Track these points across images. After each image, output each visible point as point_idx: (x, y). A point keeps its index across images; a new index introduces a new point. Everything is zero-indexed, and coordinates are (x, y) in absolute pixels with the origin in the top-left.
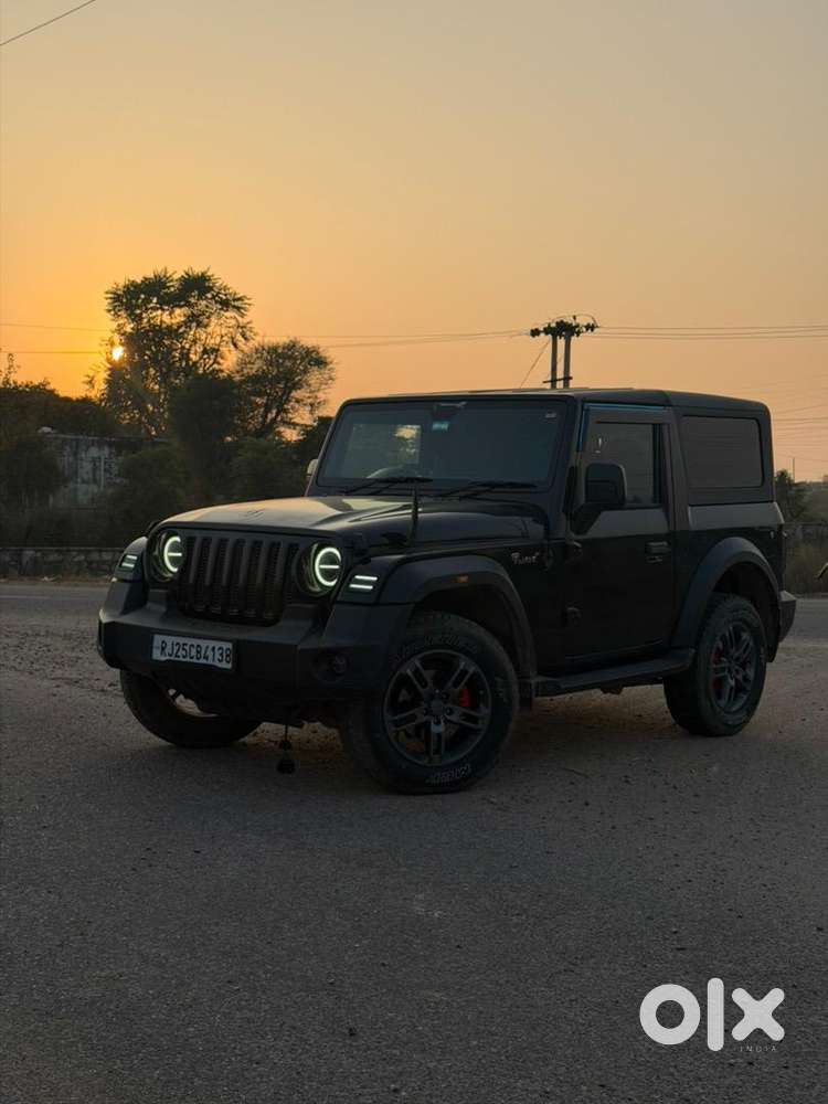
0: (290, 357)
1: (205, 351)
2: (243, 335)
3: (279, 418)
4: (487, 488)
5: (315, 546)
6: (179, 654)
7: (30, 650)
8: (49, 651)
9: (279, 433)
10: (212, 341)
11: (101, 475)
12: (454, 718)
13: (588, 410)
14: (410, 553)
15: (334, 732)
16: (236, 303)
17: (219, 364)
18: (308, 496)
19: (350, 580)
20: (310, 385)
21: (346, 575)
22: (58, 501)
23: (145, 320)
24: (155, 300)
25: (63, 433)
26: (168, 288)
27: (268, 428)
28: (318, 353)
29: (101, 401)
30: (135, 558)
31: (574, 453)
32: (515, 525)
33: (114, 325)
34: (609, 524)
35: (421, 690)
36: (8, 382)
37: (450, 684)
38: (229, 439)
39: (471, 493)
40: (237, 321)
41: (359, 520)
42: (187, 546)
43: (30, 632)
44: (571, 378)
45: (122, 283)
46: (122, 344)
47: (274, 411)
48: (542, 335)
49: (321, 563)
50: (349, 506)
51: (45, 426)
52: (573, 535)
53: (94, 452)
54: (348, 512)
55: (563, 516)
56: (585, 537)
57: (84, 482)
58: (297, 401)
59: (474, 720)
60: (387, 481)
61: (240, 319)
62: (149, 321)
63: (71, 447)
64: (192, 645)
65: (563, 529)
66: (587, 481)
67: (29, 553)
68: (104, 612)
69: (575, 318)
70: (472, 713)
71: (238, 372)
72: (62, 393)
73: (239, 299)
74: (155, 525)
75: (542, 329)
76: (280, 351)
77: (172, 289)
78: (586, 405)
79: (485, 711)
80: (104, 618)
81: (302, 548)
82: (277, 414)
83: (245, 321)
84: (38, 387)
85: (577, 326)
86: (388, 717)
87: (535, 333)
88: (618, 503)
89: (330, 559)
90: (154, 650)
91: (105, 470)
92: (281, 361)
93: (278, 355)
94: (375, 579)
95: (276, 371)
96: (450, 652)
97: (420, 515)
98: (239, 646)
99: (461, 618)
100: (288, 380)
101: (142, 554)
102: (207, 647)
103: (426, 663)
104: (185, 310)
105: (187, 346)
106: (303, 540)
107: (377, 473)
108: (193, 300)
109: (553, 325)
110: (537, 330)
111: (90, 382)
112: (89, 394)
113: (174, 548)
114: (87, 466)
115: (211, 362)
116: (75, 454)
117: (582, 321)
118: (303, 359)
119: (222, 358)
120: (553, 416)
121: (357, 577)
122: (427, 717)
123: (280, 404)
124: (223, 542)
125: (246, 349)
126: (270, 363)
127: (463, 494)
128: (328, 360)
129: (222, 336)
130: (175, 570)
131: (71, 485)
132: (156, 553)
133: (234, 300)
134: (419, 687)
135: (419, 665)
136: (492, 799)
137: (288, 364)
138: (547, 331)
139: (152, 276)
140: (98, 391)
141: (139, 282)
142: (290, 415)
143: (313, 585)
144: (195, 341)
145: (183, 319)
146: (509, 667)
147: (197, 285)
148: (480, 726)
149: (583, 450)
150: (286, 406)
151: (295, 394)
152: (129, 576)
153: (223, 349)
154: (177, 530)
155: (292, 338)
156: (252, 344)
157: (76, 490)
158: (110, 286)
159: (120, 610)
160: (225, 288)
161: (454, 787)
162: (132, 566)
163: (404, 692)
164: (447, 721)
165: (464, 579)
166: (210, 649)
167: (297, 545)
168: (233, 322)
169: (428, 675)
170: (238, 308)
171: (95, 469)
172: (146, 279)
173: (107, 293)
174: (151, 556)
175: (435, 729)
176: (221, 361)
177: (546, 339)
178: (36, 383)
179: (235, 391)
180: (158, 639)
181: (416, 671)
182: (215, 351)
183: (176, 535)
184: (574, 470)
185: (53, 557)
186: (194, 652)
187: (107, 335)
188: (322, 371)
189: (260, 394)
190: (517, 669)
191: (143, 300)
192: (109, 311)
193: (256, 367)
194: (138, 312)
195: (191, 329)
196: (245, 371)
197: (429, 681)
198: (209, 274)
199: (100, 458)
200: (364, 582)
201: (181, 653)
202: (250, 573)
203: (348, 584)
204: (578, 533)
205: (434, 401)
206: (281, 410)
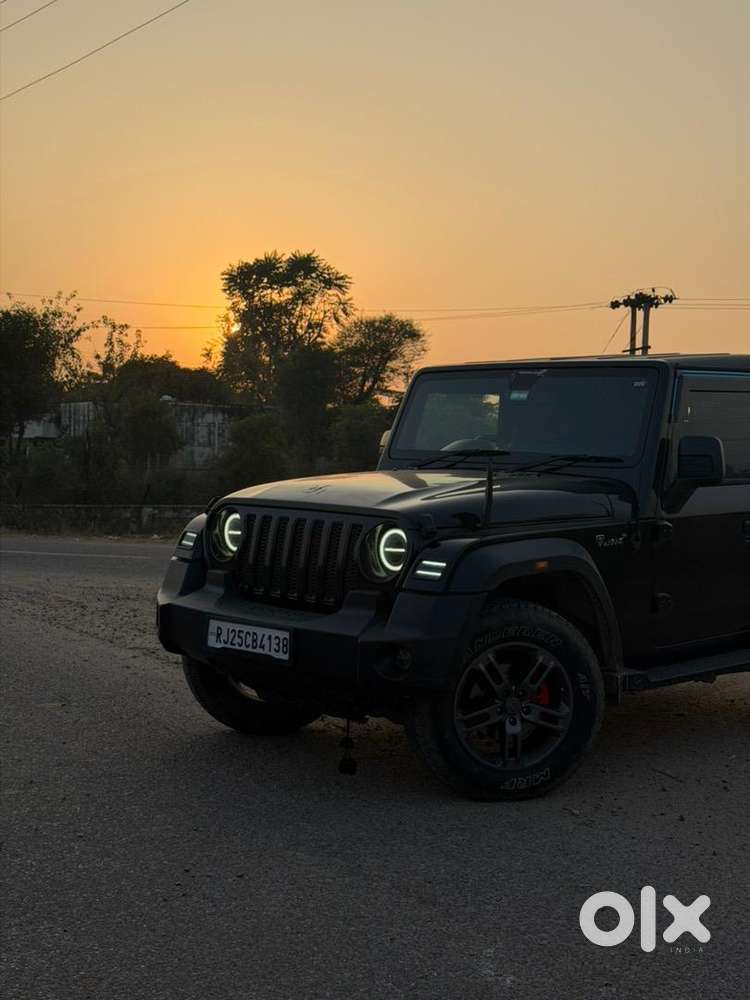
0: (385, 331)
1: (310, 326)
2: (344, 311)
3: (376, 386)
4: (567, 462)
5: (380, 528)
6: (234, 642)
7: (117, 615)
8: (135, 616)
9: (377, 400)
10: (317, 317)
11: (216, 439)
12: (530, 717)
13: (681, 377)
14: (484, 536)
15: (399, 728)
16: (338, 282)
17: (322, 337)
18: (380, 469)
19: (416, 566)
20: (404, 356)
21: (412, 560)
22: (178, 462)
23: (257, 298)
24: (265, 280)
25: (182, 400)
26: (278, 268)
27: (366, 396)
28: (411, 326)
29: (218, 371)
30: (195, 535)
31: (665, 424)
32: (597, 504)
33: (229, 303)
34: (705, 501)
35: (496, 687)
36: (135, 355)
37: (527, 680)
38: (330, 406)
39: (550, 468)
40: (340, 299)
41: (433, 497)
42: (246, 524)
43: (121, 596)
44: (650, 347)
45: (236, 265)
46: (237, 321)
47: (371, 379)
48: (622, 306)
49: (386, 546)
50: (424, 482)
51: (164, 394)
52: (664, 514)
53: (209, 418)
54: (421, 488)
55: (653, 493)
56: (678, 515)
57: (200, 445)
58: (393, 371)
59: (554, 720)
60: (460, 454)
61: (341, 296)
62: (260, 299)
63: (189, 414)
64: (248, 633)
65: (652, 505)
66: (679, 456)
67: (147, 510)
68: (163, 592)
69: (653, 290)
70: (550, 711)
71: (338, 345)
72: (183, 365)
73: (342, 278)
74: (215, 501)
75: (621, 301)
76: (377, 324)
77: (281, 270)
78: (679, 372)
79: (565, 710)
80: (163, 599)
81: (365, 530)
82: (374, 383)
83: (347, 298)
84: (161, 359)
85: (656, 298)
86: (458, 716)
87: (615, 305)
88: (714, 480)
89: (395, 541)
90: (210, 637)
91: (219, 435)
92: (377, 334)
93: (376, 329)
94: (444, 565)
95: (373, 343)
96: (527, 644)
97: (494, 493)
98: (297, 635)
99: (540, 608)
100: (384, 352)
101: (202, 532)
102: (264, 636)
103: (501, 657)
104: (292, 289)
105: (294, 321)
106: (368, 520)
107: (452, 444)
108: (300, 280)
109: (633, 297)
110: (617, 302)
111: (208, 355)
112: (206, 366)
113: (234, 526)
114: (202, 432)
115: (316, 335)
116: (192, 420)
117: (661, 293)
118: (397, 332)
119: (325, 332)
120: (642, 384)
121: (425, 562)
122: (501, 717)
123: (377, 374)
124: (283, 521)
125: (347, 325)
126: (367, 336)
127: (543, 468)
128: (421, 333)
129: (325, 313)
130: (234, 549)
131: (188, 448)
132: (217, 530)
133: (337, 279)
134: (493, 684)
135: (492, 659)
136: (575, 811)
137: (384, 336)
138: (627, 302)
139: (263, 258)
140: (215, 363)
141: (252, 263)
142: (385, 384)
143: (379, 571)
144: (301, 317)
145: (290, 297)
146: (594, 663)
147: (303, 266)
148: (560, 727)
149: (676, 419)
150: (382, 375)
151: (391, 364)
152: (188, 555)
153: (327, 324)
154: (236, 507)
155: (388, 313)
156: (352, 318)
157: (192, 453)
158: (226, 268)
159: (179, 591)
160: (328, 268)
161: (534, 793)
162: (191, 544)
163: (476, 686)
164: (523, 720)
165: (542, 565)
166: (266, 637)
167: (361, 526)
168: (336, 299)
169: (503, 669)
170: (340, 287)
171: (210, 433)
172: (258, 261)
173: (223, 274)
174: (210, 535)
175: (511, 729)
176: (324, 335)
177: (625, 311)
178: (160, 355)
179: (336, 362)
180: (214, 625)
181: (490, 667)
182: (319, 325)
183: (235, 512)
184: (665, 445)
185: (169, 514)
186: (249, 640)
187: (223, 312)
188: (415, 343)
189: (358, 364)
190: (602, 662)
191: (256, 279)
192: (225, 290)
193: (355, 339)
194: (251, 291)
195: (297, 304)
196: (345, 343)
197: (504, 677)
198: (314, 255)
199: (214, 423)
200: (432, 569)
201: (237, 640)
202: (312, 553)
203: (415, 570)
204: (669, 510)
205: (511, 369)
206: (378, 379)
